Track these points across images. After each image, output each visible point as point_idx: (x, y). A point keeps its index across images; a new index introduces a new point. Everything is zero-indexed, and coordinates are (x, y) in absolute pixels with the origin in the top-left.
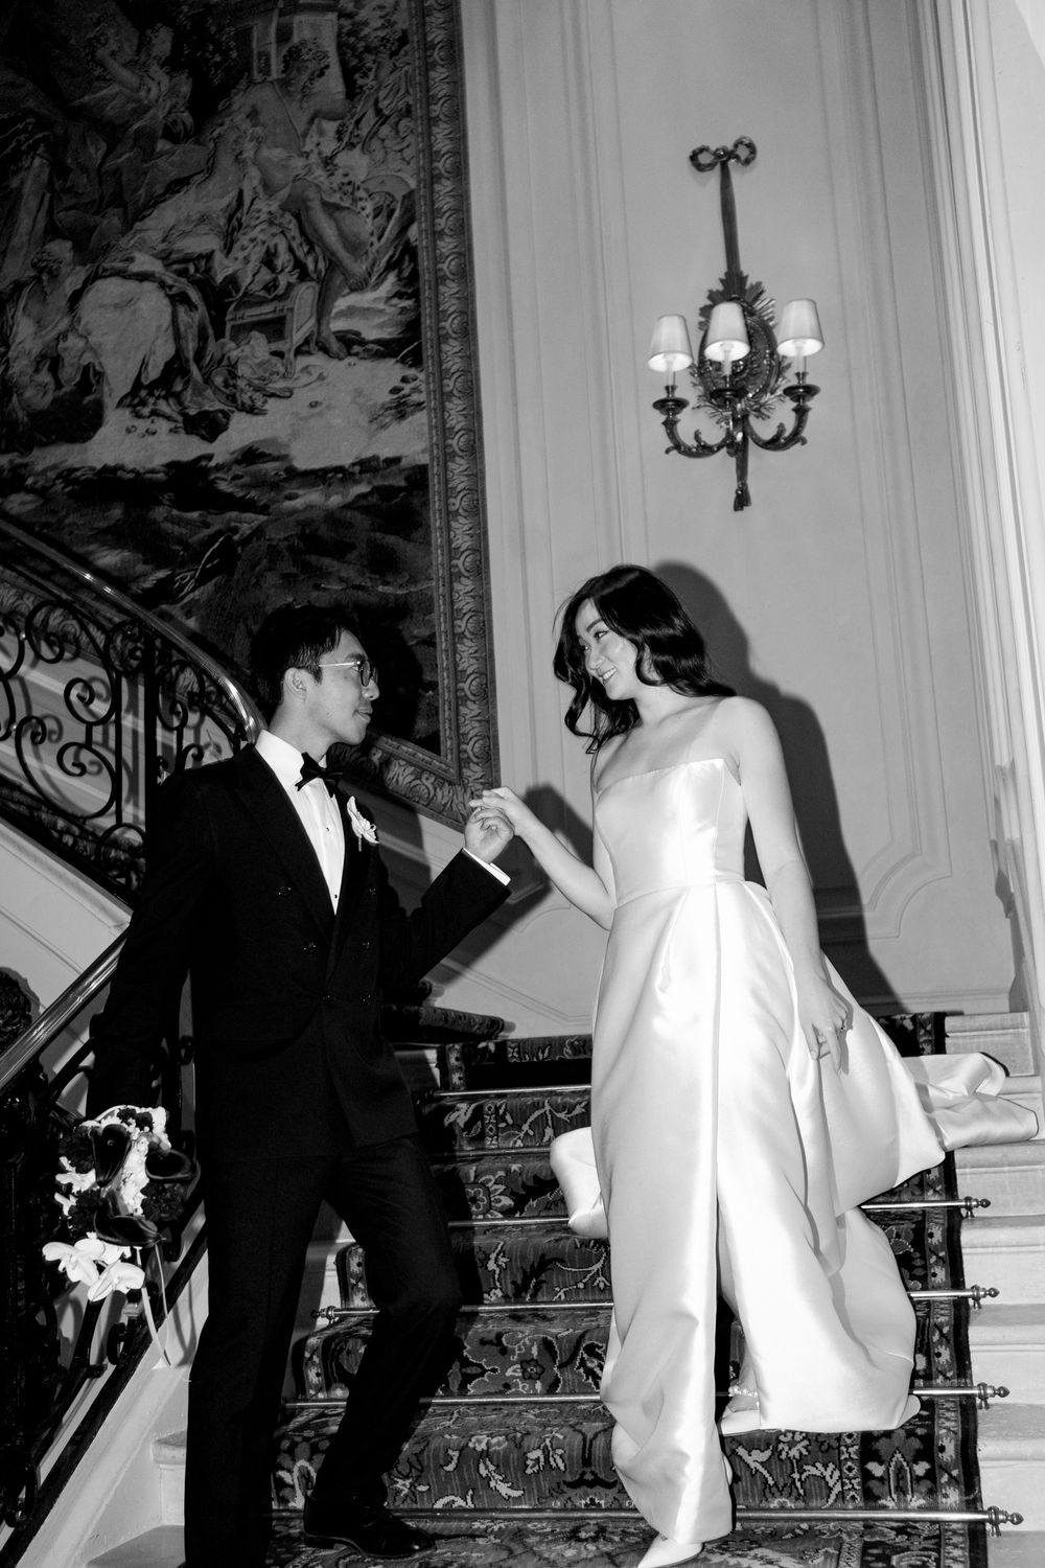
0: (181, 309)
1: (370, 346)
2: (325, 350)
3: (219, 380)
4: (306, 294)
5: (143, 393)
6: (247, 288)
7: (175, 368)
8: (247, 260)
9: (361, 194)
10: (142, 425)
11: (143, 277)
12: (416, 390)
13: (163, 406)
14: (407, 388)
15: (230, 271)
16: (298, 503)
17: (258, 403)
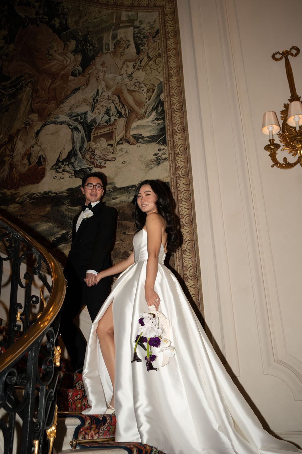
0: (75, 133)
1: (146, 139)
2: (128, 142)
3: (88, 157)
4: (122, 122)
5: (60, 164)
6: (99, 123)
7: (72, 154)
8: (99, 113)
9: (143, 85)
10: (59, 175)
11: (62, 123)
12: (164, 153)
13: (67, 168)
14: (160, 153)
15: (93, 117)
16: (117, 201)
17: (102, 164)
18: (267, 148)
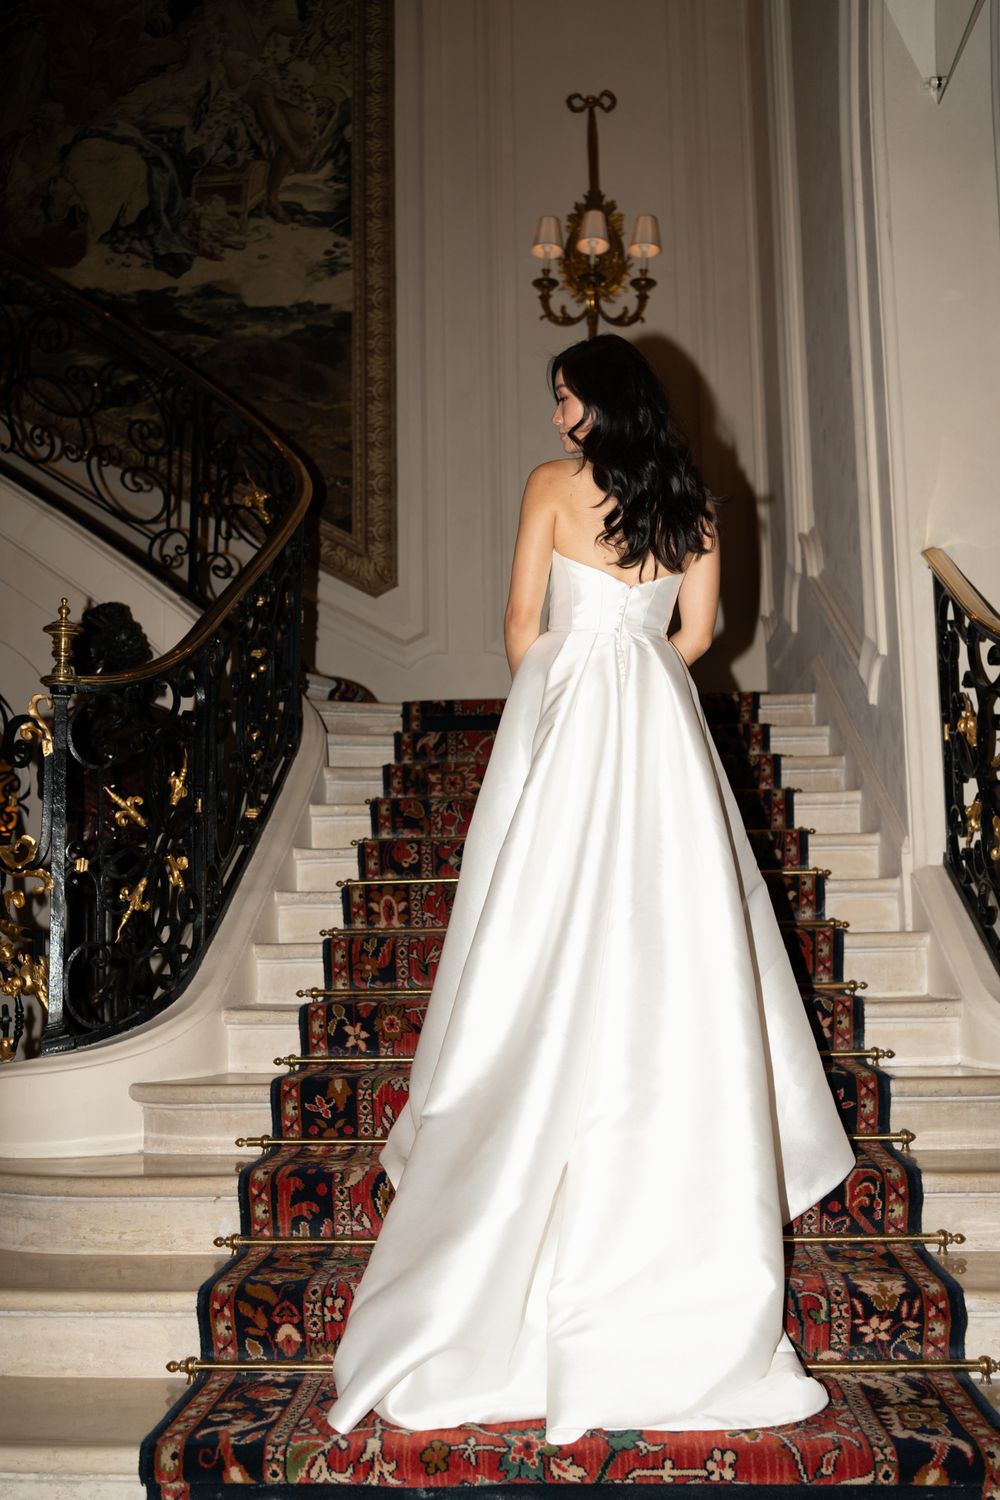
0: (156, 171)
1: (310, 216)
2: (274, 216)
3: (185, 229)
4: (259, 171)
5: (121, 233)
6: (210, 160)
7: (148, 216)
8: (211, 137)
9: (308, 96)
10: (119, 258)
11: (124, 141)
12: (345, 254)
13: (137, 245)
14: (338, 252)
15: (197, 145)
16: (246, 332)
17: (217, 251)
18: (537, 283)
